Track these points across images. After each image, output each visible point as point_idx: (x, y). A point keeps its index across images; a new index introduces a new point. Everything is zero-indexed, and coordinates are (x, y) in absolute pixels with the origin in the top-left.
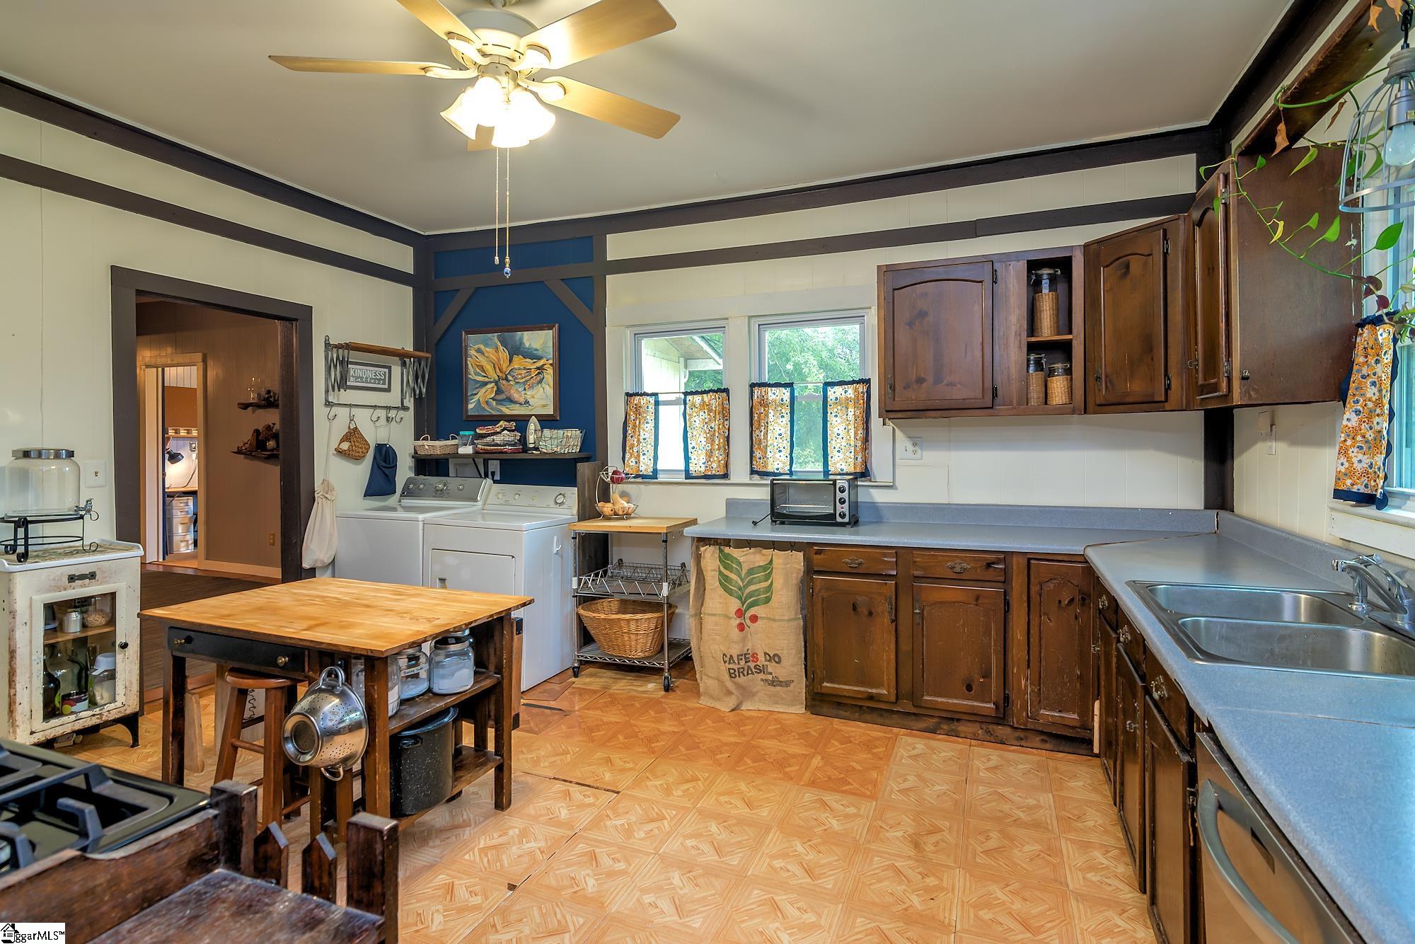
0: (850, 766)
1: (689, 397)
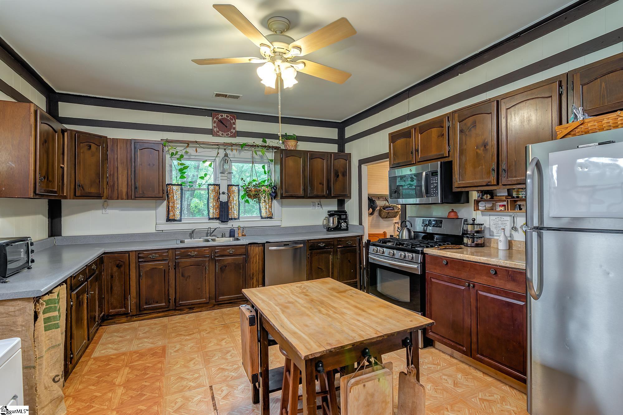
0: (146, 366)
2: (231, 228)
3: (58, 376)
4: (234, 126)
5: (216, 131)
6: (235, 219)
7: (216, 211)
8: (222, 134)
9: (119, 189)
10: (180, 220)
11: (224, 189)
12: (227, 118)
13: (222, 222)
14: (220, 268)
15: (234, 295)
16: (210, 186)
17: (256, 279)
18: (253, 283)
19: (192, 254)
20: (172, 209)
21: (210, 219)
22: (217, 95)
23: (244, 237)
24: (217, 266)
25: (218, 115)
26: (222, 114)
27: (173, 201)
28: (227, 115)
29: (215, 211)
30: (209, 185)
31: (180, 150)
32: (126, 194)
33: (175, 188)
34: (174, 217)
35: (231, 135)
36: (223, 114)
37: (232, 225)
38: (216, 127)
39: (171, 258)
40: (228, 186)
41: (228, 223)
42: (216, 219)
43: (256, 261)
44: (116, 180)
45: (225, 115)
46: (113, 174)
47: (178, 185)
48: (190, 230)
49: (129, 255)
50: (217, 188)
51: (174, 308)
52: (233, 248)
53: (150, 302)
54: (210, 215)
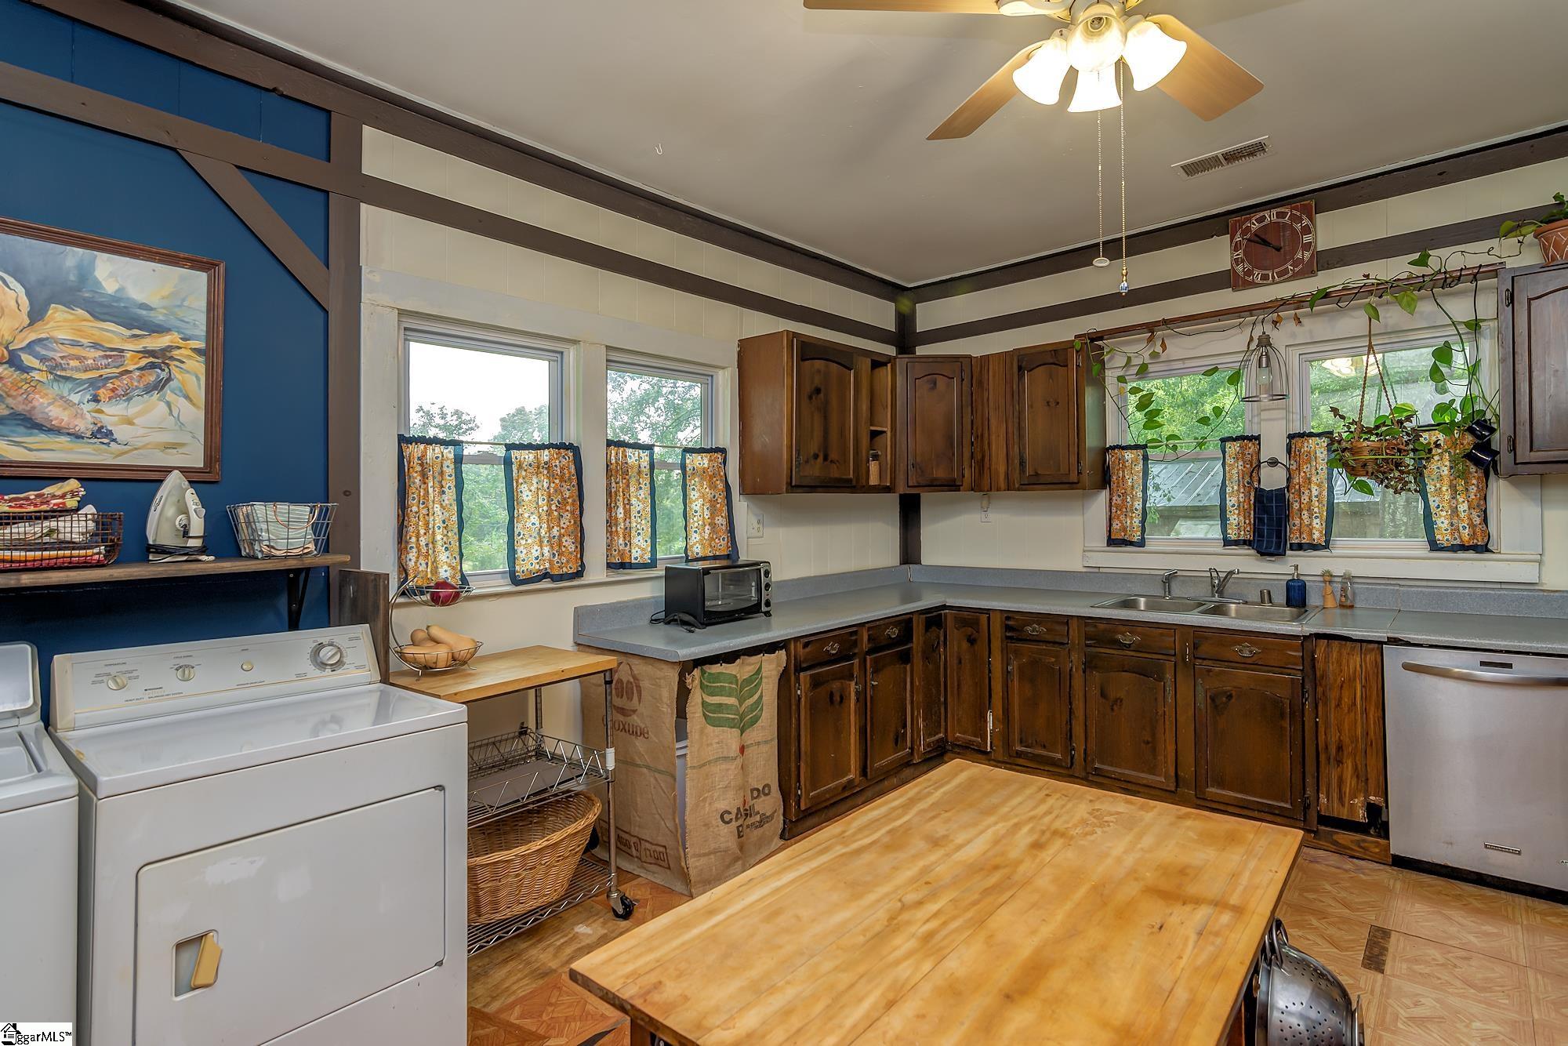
1: (515, 453)
2: (1290, 578)
3: (730, 813)
4: (1307, 239)
5: (1241, 274)
6: (1315, 547)
7: (1245, 518)
8: (1265, 277)
9: (993, 467)
10: (1141, 543)
11: (1273, 446)
12: (1280, 220)
13: (1262, 554)
14: (1210, 696)
15: (1260, 797)
16: (1228, 444)
17: (1355, 769)
18: (1341, 781)
19: (1125, 640)
20: (1119, 512)
21: (1227, 542)
22: (1191, 169)
23: (1348, 611)
24: (1199, 688)
25: (1250, 219)
26: (1262, 214)
27: (1123, 491)
28: (1279, 210)
29: (1242, 518)
30: (1224, 440)
31: (1137, 349)
32: (1005, 478)
33: (1129, 455)
34: (1123, 534)
35: (1297, 269)
36: (1266, 214)
37: (1296, 567)
38: (1243, 261)
39: (1077, 642)
40: (1291, 437)
41: (1286, 558)
42: (1245, 542)
43: (1354, 704)
44: (986, 447)
45: (1274, 212)
46: (982, 435)
47: (1136, 447)
48: (1162, 572)
49: (989, 618)
50: (1251, 447)
51: (1083, 774)
52: (1253, 643)
53: (1030, 741)
54: (1229, 531)
